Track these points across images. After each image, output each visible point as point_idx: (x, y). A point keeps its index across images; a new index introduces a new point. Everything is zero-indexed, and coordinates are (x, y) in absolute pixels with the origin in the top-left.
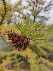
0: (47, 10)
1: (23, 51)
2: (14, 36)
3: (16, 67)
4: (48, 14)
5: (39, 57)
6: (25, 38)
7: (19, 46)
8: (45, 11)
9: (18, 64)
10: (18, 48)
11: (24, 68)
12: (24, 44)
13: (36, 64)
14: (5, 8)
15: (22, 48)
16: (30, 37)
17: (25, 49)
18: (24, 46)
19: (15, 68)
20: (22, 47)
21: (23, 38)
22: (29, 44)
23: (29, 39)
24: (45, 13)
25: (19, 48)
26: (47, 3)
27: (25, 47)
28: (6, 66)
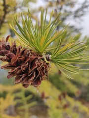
0: (79, 17)
1: (33, 86)
2: (13, 52)
3: (23, 111)
4: (80, 23)
5: (64, 97)
6: (39, 58)
7: (23, 76)
8: (75, 16)
9: (26, 107)
10: (21, 79)
11: (36, 113)
12: (36, 70)
13: (58, 108)
14: (4, 5)
15: (31, 79)
16: (50, 56)
17: (37, 81)
18: (36, 76)
19: (21, 113)
20: (30, 77)
21: (33, 57)
22: (46, 72)
23: (48, 60)
24: (76, 21)
25: (23, 79)
26: (80, 4)
27: (39, 78)
28: (6, 110)
